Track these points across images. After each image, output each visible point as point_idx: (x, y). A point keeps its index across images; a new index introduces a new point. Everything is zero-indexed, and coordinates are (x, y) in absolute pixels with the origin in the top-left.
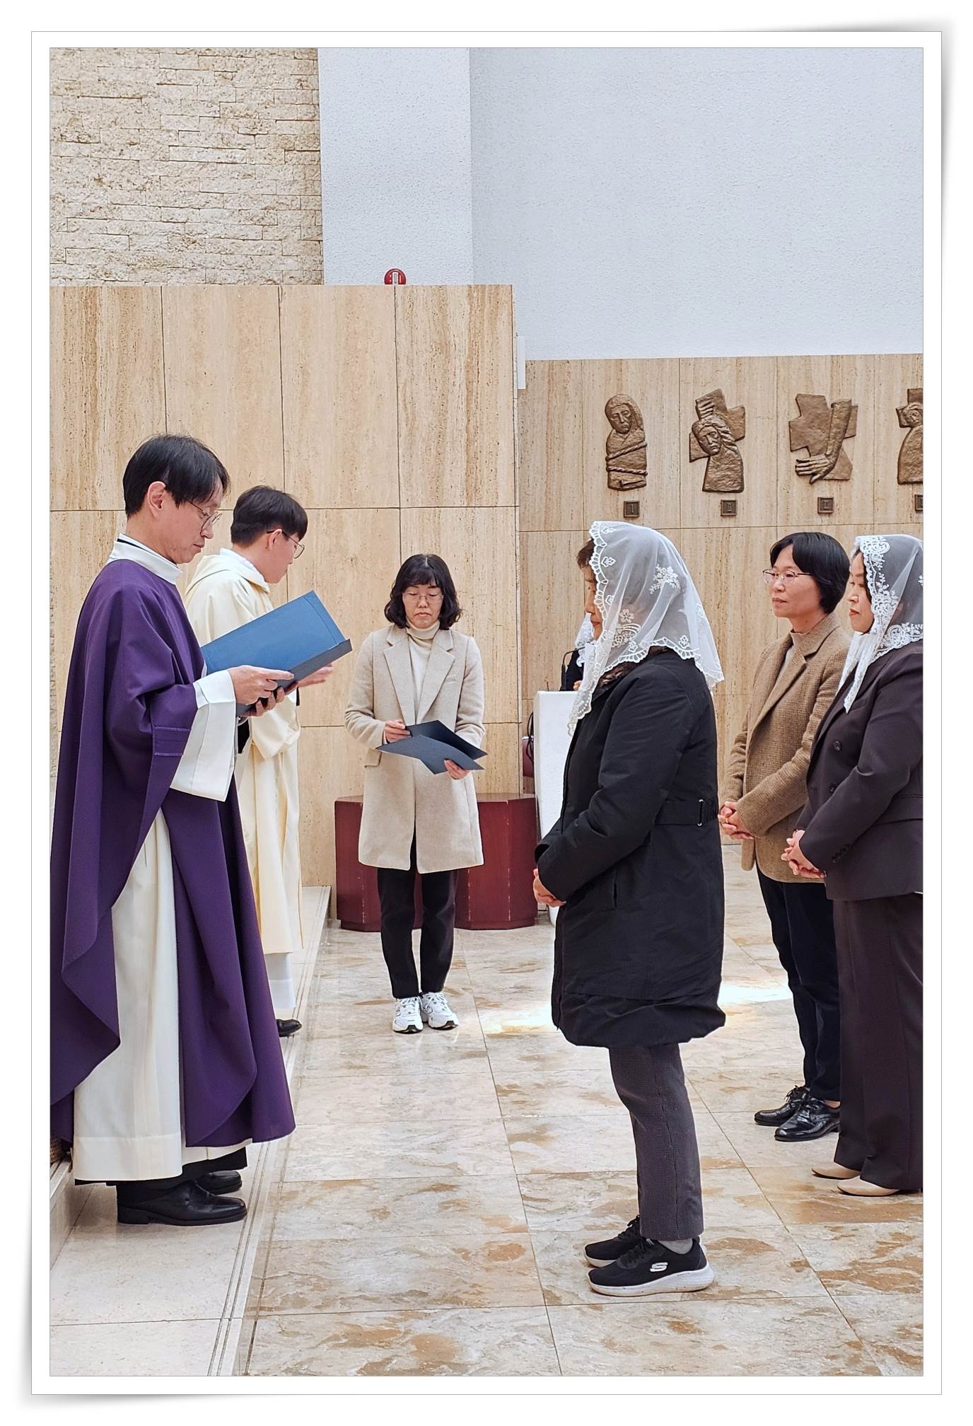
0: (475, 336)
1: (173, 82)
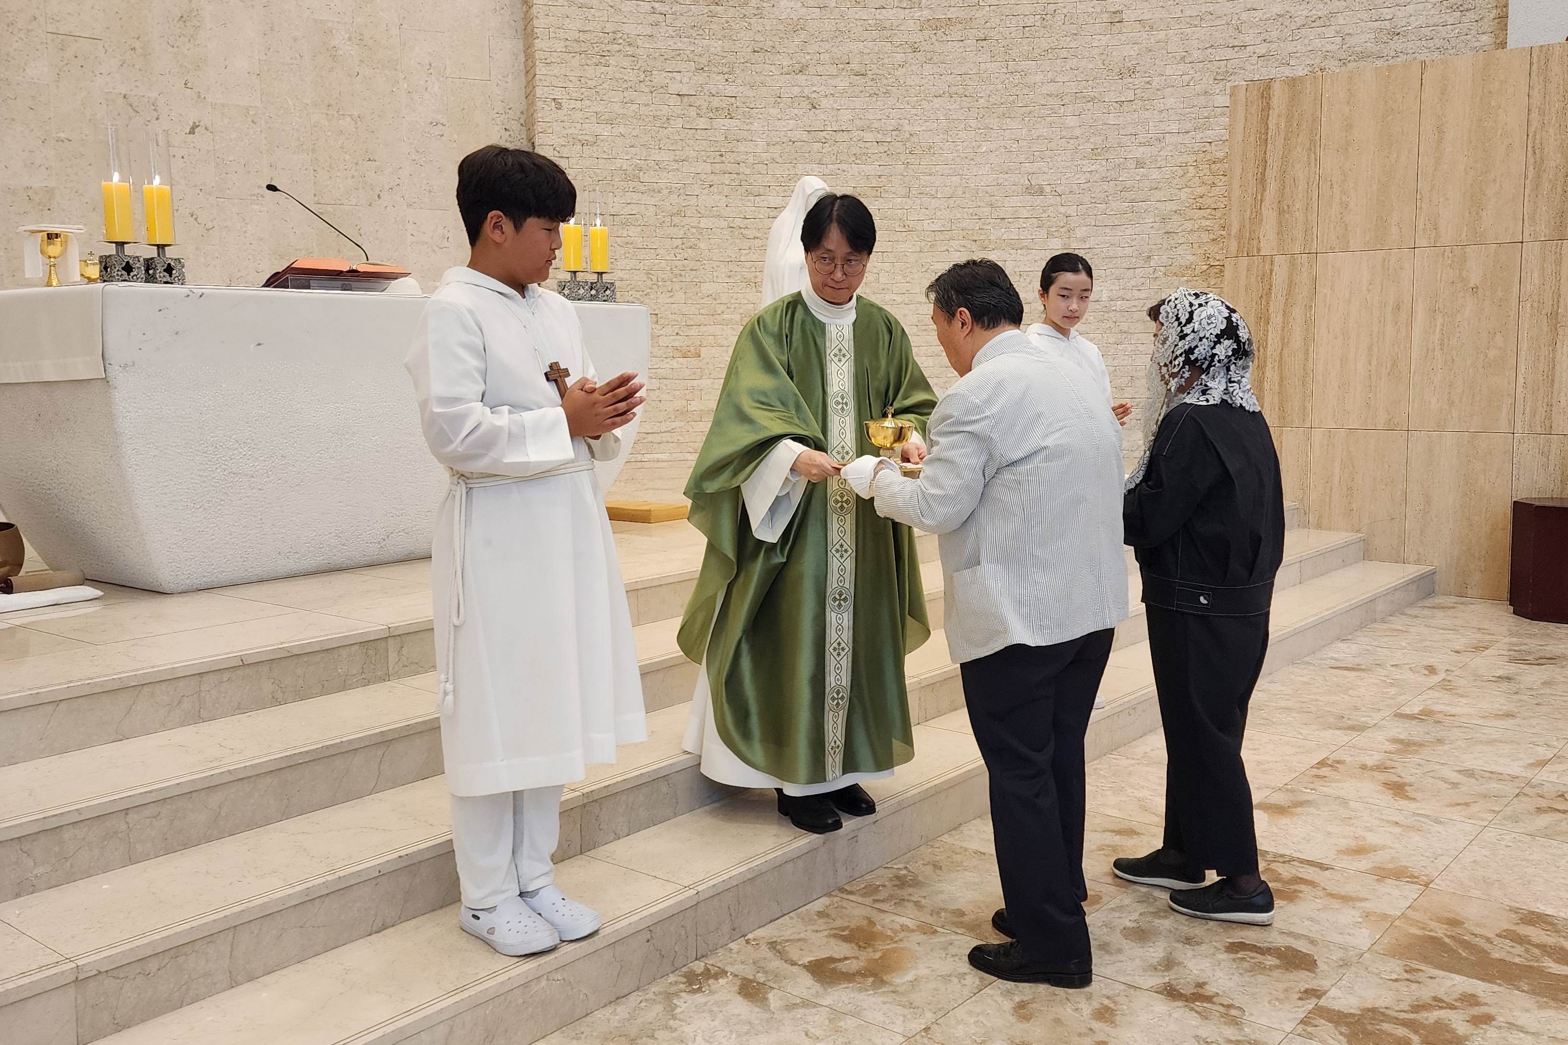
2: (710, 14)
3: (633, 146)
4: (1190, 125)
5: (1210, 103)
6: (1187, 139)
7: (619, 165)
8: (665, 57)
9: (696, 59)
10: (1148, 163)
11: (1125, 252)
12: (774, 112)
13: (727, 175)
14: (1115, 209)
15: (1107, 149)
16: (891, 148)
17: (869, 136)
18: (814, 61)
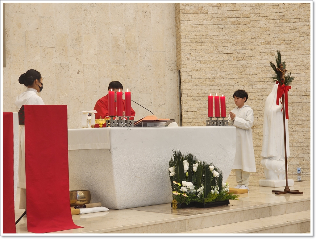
2: (237, 27)
3: (212, 71)
7: (208, 77)
8: (223, 42)
9: (233, 42)
12: (259, 57)
13: (243, 79)
16: (300, 68)
17: (292, 64)
18: (272, 40)
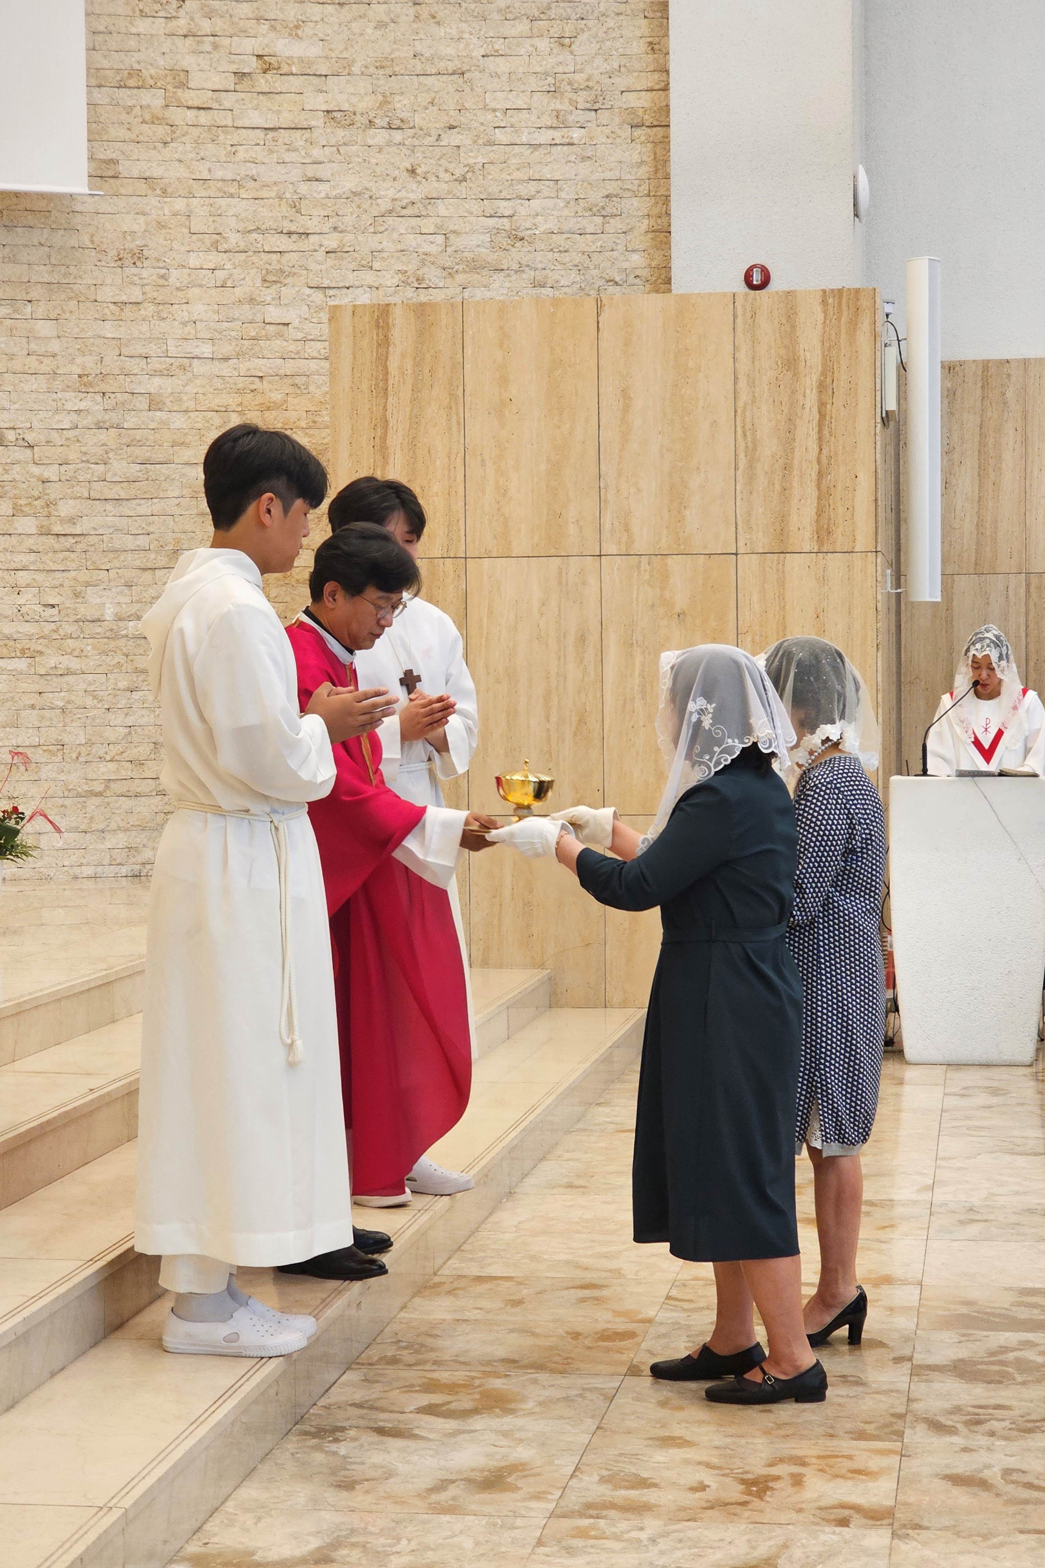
0: (829, 350)
1: (500, 52)
4: (230, 348)
5: (259, 318)
6: (226, 369)
10: (167, 401)
11: (138, 543)
14: (119, 473)
15: (103, 376)
